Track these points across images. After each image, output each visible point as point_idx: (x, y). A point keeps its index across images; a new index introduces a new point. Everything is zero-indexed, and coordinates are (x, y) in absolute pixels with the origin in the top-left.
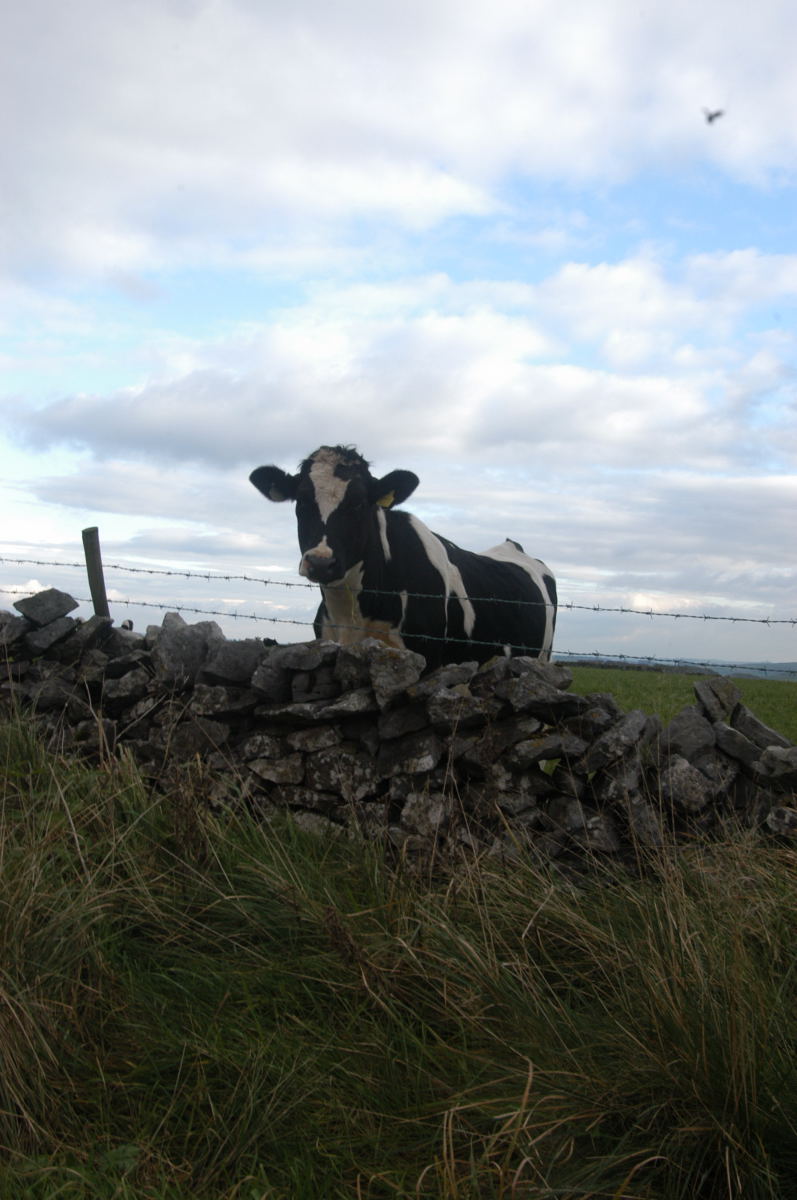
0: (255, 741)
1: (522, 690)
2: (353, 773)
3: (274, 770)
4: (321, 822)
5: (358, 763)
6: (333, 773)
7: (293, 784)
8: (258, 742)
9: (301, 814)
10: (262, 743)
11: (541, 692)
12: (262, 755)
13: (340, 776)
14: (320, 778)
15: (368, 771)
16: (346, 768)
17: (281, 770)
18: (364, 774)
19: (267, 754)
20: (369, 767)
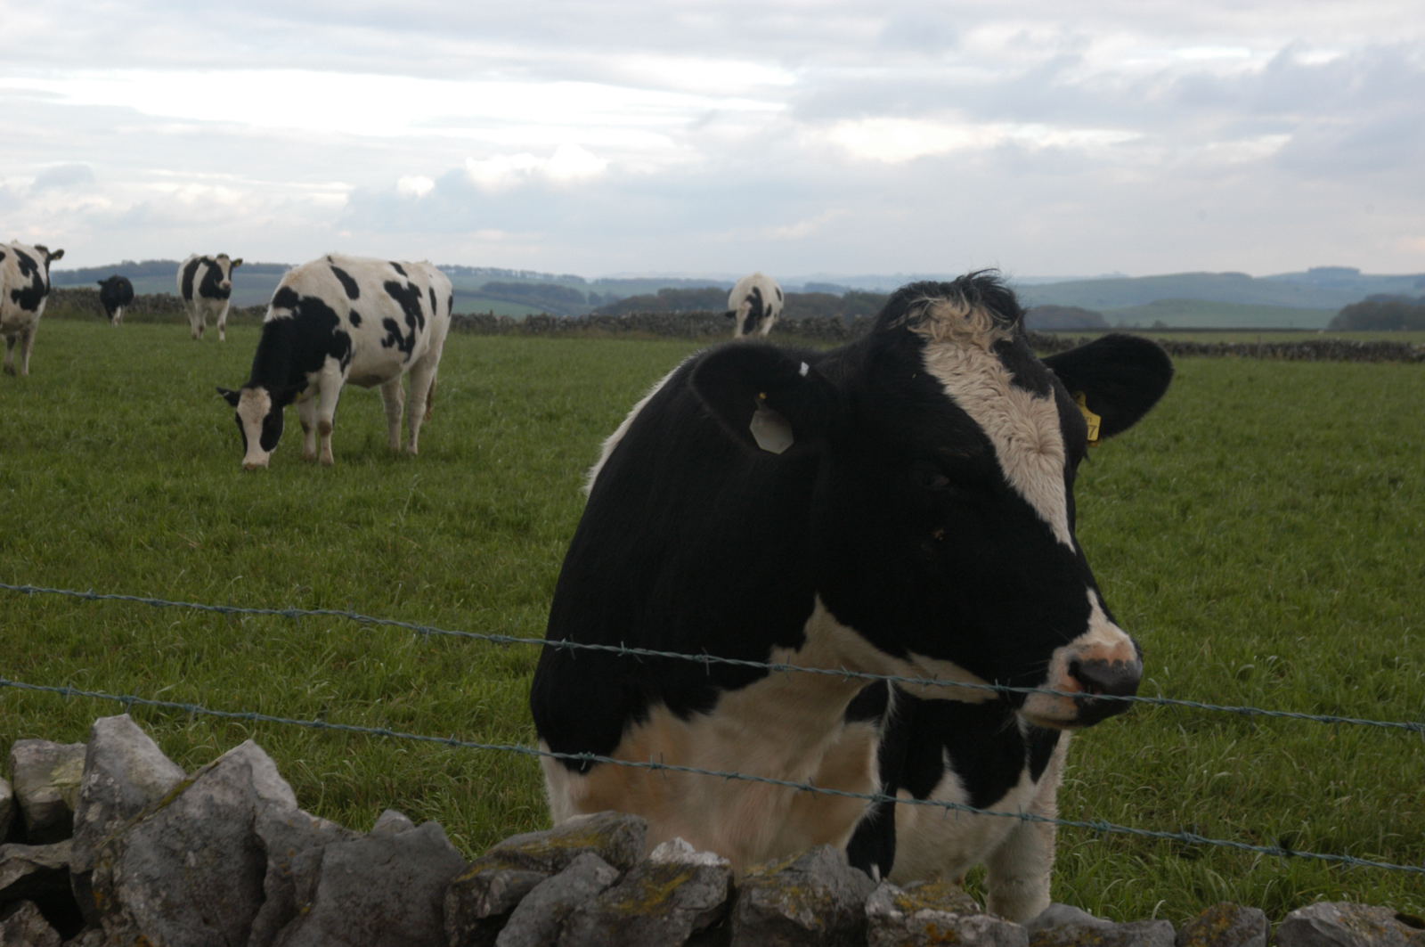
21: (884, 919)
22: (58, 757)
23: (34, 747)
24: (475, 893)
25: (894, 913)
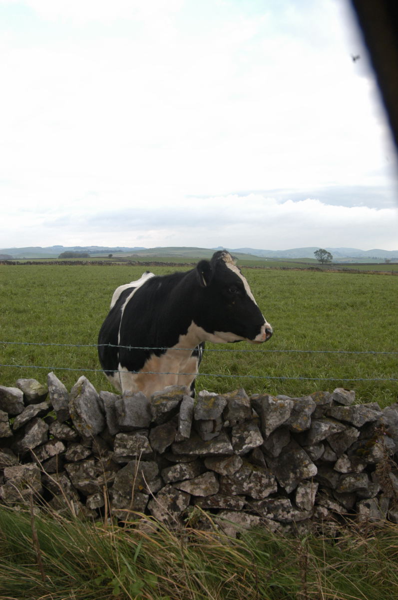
0: (176, 469)
1: (358, 416)
2: (260, 482)
3: (199, 488)
4: (242, 516)
5: (264, 475)
6: (245, 484)
7: (214, 495)
8: (179, 470)
9: (226, 514)
10: (181, 469)
11: (369, 416)
12: (184, 478)
13: (251, 485)
14: (236, 488)
15: (272, 480)
16: (254, 480)
17: (203, 487)
18: (270, 482)
19: (187, 477)
20: (272, 477)
21: (273, 404)
22: (29, 382)
23: (23, 380)
24: (161, 407)
25: (274, 402)
